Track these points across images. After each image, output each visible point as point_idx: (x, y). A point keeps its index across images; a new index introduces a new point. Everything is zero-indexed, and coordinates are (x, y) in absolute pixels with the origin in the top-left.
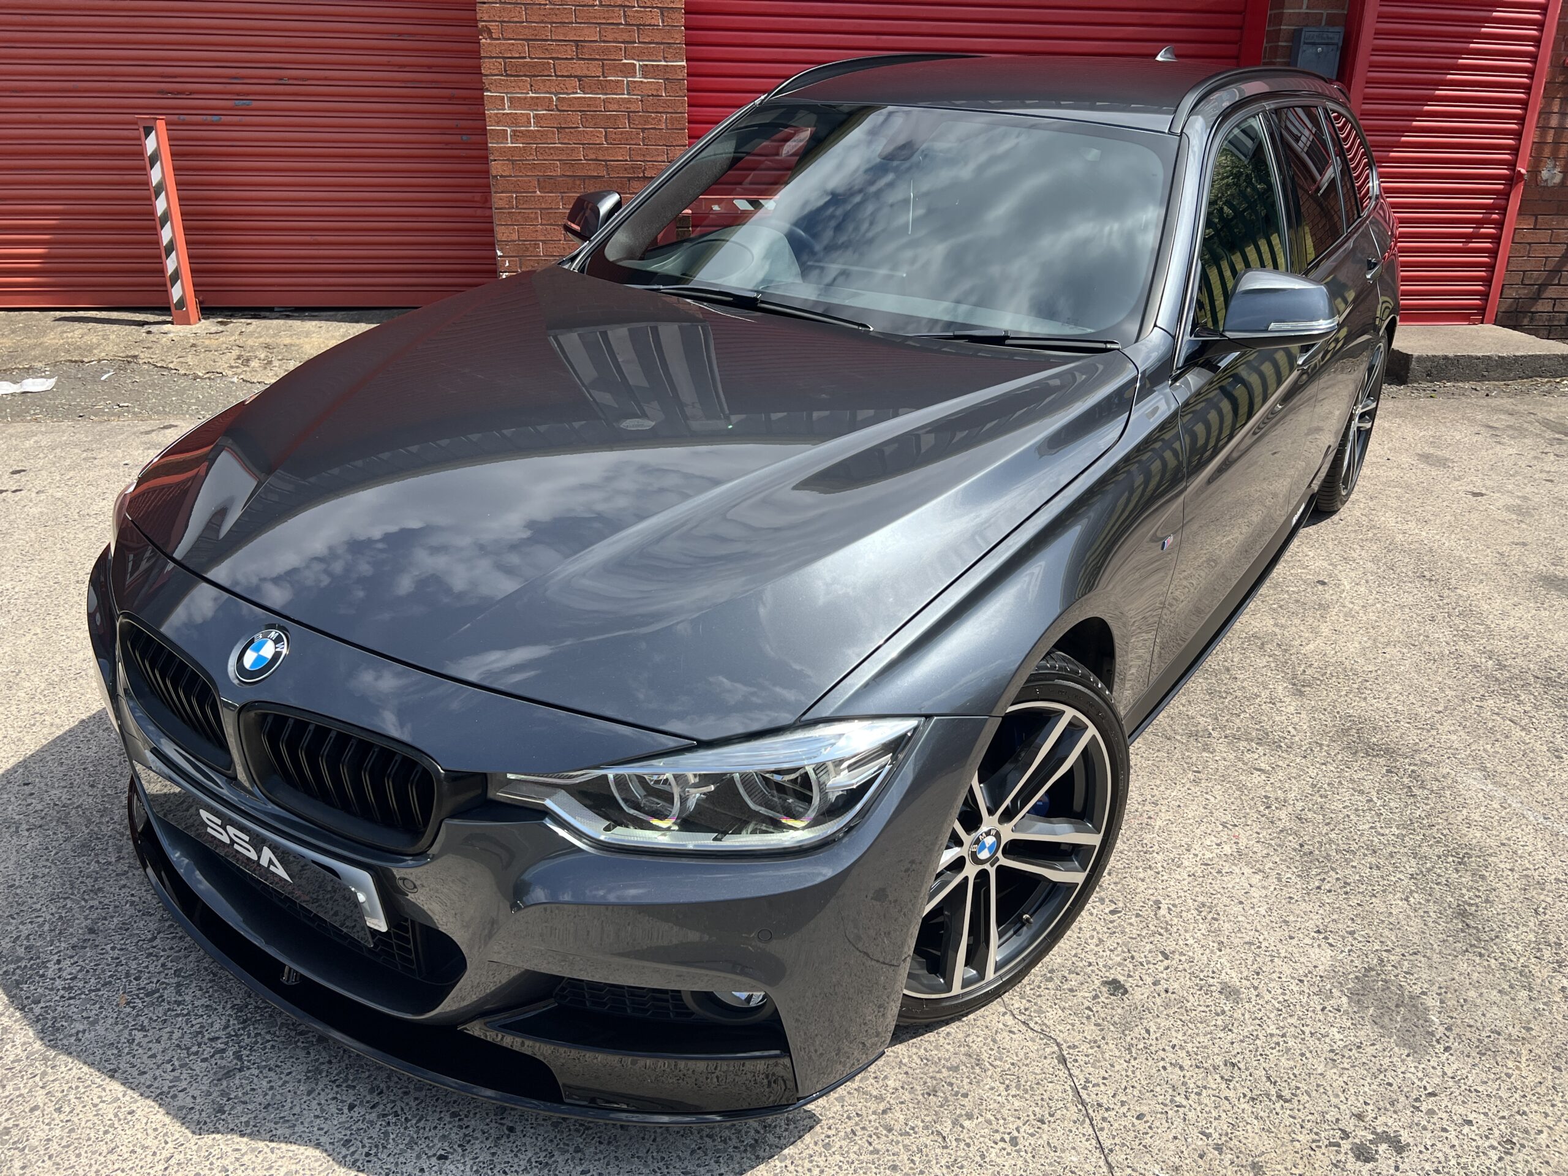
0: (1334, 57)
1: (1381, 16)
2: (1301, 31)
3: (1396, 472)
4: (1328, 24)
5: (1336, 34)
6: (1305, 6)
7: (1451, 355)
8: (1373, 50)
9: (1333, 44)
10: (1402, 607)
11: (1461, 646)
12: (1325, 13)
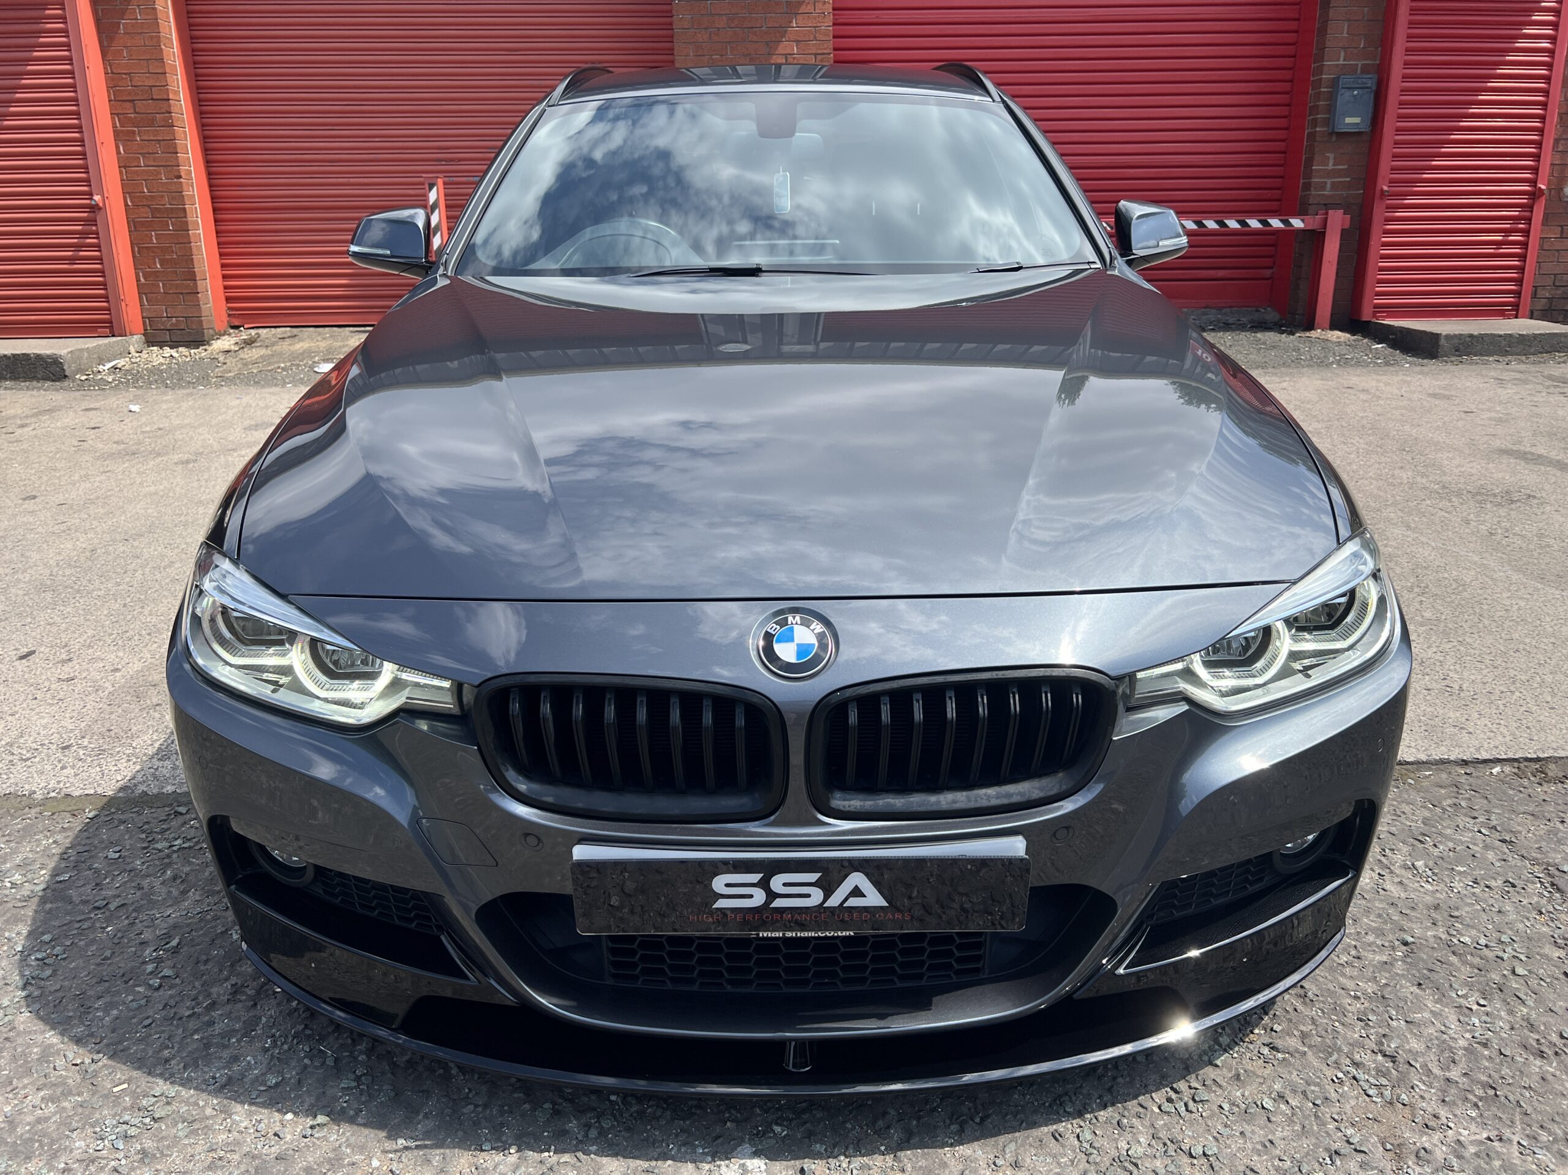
0: (1369, 98)
1: (1406, 63)
2: (1338, 78)
3: (1405, 402)
4: (1362, 72)
5: (1370, 81)
6: (1342, 59)
7: (1476, 333)
8: (1401, 91)
9: (1367, 88)
10: (1379, 463)
11: (1419, 479)
12: (1360, 64)
